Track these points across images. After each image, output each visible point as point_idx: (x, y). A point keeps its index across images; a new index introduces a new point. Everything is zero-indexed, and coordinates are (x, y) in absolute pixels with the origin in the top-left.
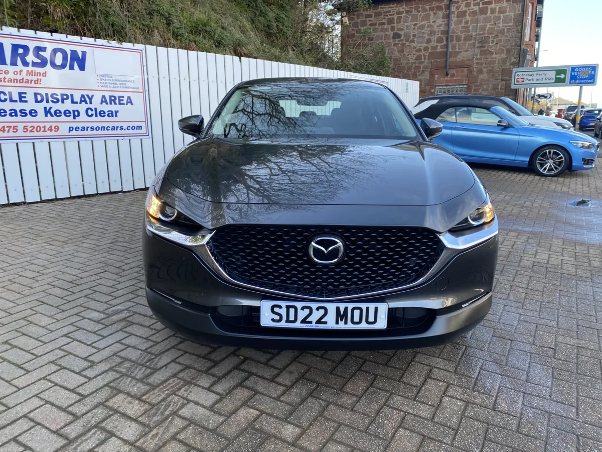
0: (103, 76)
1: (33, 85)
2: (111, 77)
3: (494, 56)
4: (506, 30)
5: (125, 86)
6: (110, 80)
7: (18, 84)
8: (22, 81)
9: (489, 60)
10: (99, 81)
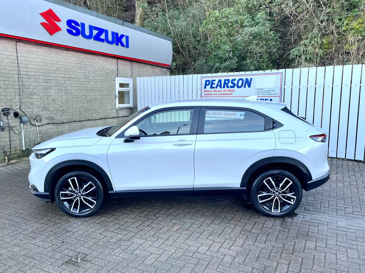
0: (259, 89)
1: (229, 96)
2: (263, 89)
5: (269, 93)
6: (262, 91)
7: (225, 96)
8: (226, 94)
10: (256, 92)
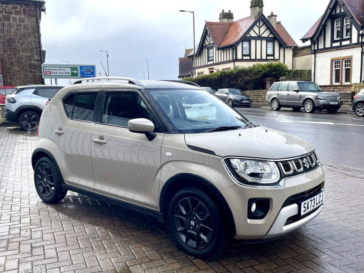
3: (21, 53)
4: (27, 35)
9: (18, 56)
